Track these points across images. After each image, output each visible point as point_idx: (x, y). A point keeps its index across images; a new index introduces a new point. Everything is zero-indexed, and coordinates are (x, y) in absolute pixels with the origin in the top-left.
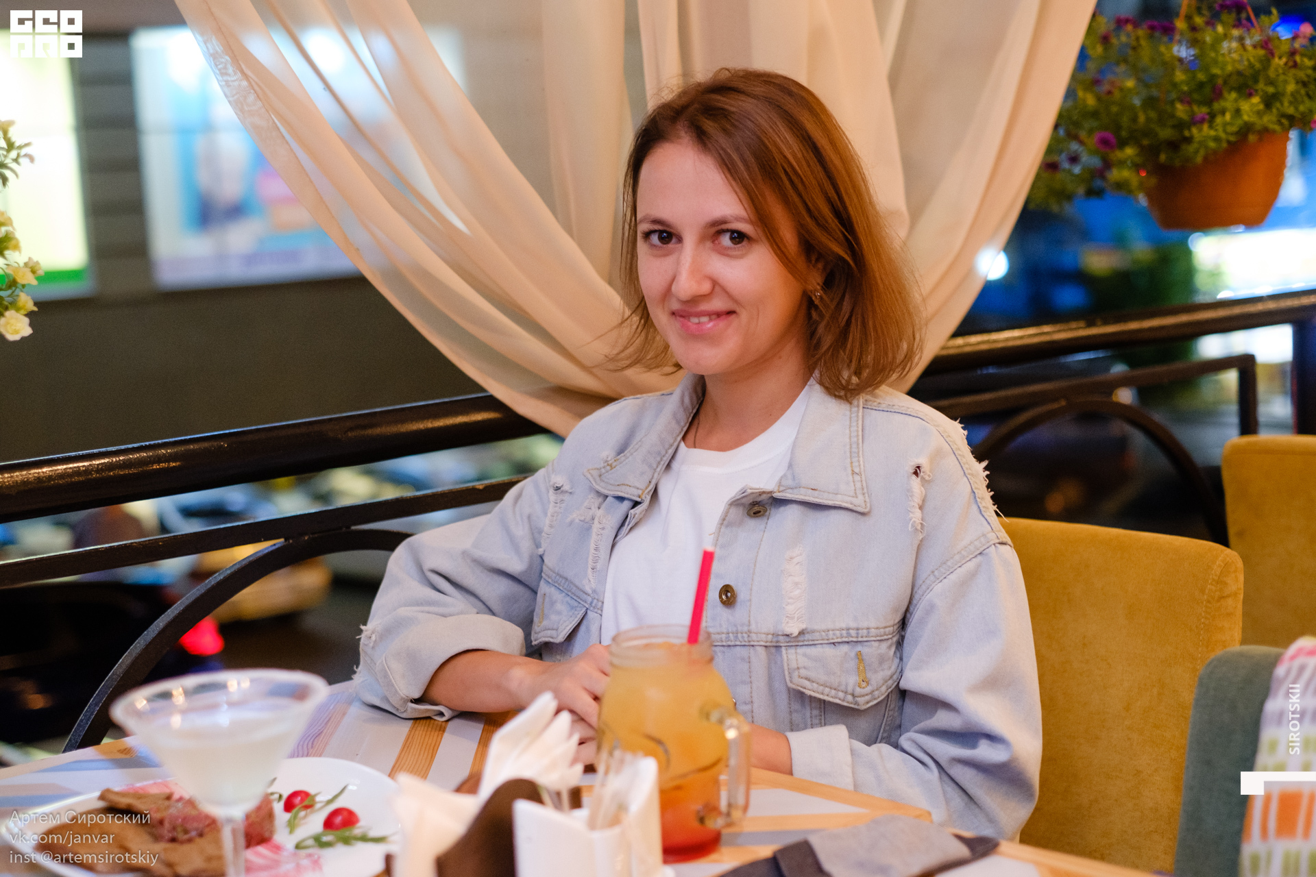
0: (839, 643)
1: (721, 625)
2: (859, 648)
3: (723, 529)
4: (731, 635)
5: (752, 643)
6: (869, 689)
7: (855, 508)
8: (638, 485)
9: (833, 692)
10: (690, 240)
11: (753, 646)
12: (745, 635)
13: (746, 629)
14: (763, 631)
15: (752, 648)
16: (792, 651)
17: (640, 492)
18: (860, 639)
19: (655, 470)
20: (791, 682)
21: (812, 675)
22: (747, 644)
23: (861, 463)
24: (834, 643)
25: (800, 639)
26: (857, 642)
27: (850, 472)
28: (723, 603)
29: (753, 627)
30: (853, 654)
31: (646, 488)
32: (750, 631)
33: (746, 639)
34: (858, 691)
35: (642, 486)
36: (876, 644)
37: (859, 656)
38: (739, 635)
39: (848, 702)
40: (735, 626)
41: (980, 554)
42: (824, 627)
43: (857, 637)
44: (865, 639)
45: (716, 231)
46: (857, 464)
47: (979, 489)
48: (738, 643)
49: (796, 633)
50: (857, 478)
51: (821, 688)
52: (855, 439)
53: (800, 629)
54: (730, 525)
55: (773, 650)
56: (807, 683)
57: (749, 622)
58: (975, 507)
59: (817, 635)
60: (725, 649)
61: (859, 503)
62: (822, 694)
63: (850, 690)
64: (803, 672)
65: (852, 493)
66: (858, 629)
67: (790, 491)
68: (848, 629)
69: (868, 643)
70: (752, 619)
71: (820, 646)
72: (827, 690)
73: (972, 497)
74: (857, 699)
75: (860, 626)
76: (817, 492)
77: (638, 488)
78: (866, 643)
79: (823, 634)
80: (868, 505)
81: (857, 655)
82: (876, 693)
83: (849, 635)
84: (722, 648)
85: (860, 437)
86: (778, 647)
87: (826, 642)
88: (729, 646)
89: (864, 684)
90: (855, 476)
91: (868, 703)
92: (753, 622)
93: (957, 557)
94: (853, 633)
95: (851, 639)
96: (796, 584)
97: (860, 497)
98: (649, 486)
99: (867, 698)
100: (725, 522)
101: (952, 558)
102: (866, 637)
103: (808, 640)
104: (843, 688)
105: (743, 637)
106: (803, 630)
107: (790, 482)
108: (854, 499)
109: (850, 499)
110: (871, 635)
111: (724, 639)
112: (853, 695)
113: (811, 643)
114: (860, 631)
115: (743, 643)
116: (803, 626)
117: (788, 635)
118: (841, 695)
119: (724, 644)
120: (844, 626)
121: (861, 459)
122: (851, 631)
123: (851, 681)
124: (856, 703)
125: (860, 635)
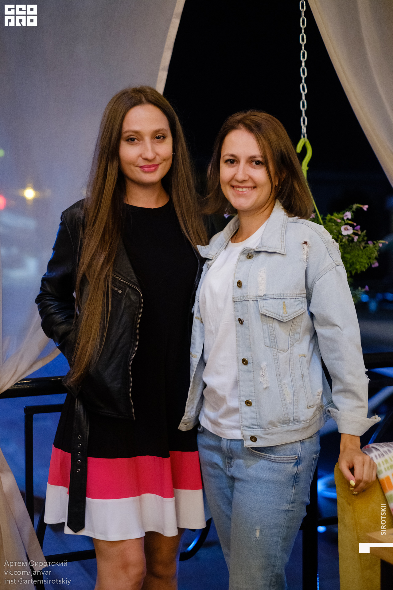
0: (277, 298)
1: (238, 294)
2: (284, 300)
3: (239, 263)
4: (241, 297)
5: (248, 299)
6: (287, 315)
7: (281, 253)
8: (212, 254)
9: (276, 315)
10: (243, 162)
11: (248, 300)
12: (246, 297)
13: (246, 295)
14: (252, 295)
15: (248, 301)
16: (261, 301)
17: (212, 256)
18: (284, 298)
19: (219, 250)
20: (262, 311)
21: (268, 309)
22: (246, 300)
23: (284, 238)
24: (275, 299)
25: (264, 297)
26: (283, 298)
27: (280, 241)
28: (238, 286)
29: (248, 294)
30: (282, 303)
31: (215, 255)
32: (247, 296)
33: (246, 298)
34: (284, 315)
35: (214, 255)
36: (290, 299)
37: (284, 303)
38: (244, 297)
39: (280, 319)
40: (243, 294)
41: (331, 270)
42: (272, 293)
43: (283, 297)
44: (286, 298)
45: (252, 160)
46: (283, 239)
47: (329, 247)
48: (244, 300)
49: (262, 295)
50: (282, 243)
51: (272, 313)
52: (283, 231)
53: (264, 294)
54: (241, 261)
55: (255, 302)
56: (267, 312)
57: (247, 292)
58: (328, 254)
59: (270, 296)
60: (240, 302)
61: (282, 251)
62: (272, 315)
63: (281, 315)
64: (265, 308)
65: (281, 248)
66: (284, 294)
67: (260, 248)
68: (280, 294)
69: (287, 299)
70: (248, 291)
71: (271, 299)
72: (274, 314)
73: (327, 250)
74: (283, 318)
75: (284, 293)
76: (268, 248)
77: (212, 255)
78: (286, 299)
79: (272, 295)
80: (286, 252)
81: (283, 303)
82: (290, 316)
83: (281, 296)
84: (239, 302)
85: (285, 231)
86: (257, 301)
87: (273, 298)
88: (241, 301)
89: (285, 313)
90: (282, 242)
91: (287, 319)
92: (248, 292)
93: (323, 271)
94: (282, 295)
95: (281, 297)
96: (263, 279)
97: (283, 249)
98: (216, 254)
99: (287, 318)
100: (239, 261)
101: (321, 272)
102: (286, 297)
103: (267, 298)
104: (279, 314)
105: (245, 298)
106: (265, 294)
107: (260, 246)
108: (281, 250)
109: (279, 250)
110: (288, 296)
111: (239, 299)
112: (282, 316)
113: (268, 298)
114: (284, 295)
115: (245, 300)
116: (265, 293)
117: (260, 296)
118: (278, 316)
119: (239, 300)
120: (279, 293)
121: (284, 237)
122: (281, 295)
123: (281, 312)
124: (283, 320)
125: (284, 296)
